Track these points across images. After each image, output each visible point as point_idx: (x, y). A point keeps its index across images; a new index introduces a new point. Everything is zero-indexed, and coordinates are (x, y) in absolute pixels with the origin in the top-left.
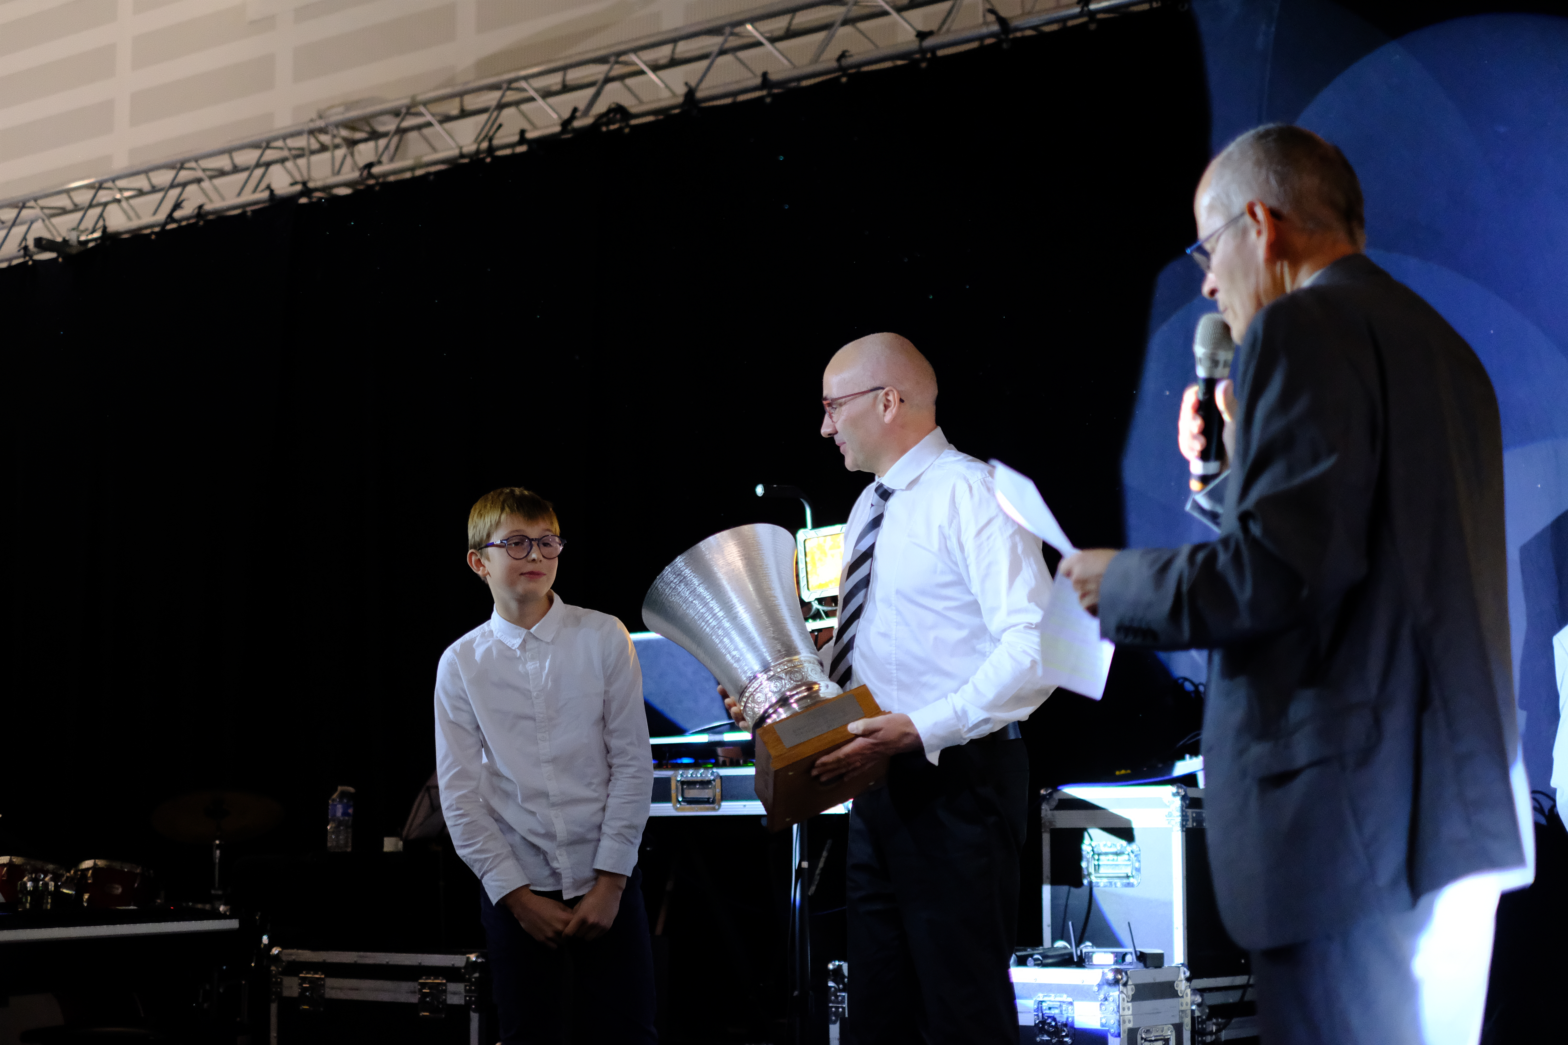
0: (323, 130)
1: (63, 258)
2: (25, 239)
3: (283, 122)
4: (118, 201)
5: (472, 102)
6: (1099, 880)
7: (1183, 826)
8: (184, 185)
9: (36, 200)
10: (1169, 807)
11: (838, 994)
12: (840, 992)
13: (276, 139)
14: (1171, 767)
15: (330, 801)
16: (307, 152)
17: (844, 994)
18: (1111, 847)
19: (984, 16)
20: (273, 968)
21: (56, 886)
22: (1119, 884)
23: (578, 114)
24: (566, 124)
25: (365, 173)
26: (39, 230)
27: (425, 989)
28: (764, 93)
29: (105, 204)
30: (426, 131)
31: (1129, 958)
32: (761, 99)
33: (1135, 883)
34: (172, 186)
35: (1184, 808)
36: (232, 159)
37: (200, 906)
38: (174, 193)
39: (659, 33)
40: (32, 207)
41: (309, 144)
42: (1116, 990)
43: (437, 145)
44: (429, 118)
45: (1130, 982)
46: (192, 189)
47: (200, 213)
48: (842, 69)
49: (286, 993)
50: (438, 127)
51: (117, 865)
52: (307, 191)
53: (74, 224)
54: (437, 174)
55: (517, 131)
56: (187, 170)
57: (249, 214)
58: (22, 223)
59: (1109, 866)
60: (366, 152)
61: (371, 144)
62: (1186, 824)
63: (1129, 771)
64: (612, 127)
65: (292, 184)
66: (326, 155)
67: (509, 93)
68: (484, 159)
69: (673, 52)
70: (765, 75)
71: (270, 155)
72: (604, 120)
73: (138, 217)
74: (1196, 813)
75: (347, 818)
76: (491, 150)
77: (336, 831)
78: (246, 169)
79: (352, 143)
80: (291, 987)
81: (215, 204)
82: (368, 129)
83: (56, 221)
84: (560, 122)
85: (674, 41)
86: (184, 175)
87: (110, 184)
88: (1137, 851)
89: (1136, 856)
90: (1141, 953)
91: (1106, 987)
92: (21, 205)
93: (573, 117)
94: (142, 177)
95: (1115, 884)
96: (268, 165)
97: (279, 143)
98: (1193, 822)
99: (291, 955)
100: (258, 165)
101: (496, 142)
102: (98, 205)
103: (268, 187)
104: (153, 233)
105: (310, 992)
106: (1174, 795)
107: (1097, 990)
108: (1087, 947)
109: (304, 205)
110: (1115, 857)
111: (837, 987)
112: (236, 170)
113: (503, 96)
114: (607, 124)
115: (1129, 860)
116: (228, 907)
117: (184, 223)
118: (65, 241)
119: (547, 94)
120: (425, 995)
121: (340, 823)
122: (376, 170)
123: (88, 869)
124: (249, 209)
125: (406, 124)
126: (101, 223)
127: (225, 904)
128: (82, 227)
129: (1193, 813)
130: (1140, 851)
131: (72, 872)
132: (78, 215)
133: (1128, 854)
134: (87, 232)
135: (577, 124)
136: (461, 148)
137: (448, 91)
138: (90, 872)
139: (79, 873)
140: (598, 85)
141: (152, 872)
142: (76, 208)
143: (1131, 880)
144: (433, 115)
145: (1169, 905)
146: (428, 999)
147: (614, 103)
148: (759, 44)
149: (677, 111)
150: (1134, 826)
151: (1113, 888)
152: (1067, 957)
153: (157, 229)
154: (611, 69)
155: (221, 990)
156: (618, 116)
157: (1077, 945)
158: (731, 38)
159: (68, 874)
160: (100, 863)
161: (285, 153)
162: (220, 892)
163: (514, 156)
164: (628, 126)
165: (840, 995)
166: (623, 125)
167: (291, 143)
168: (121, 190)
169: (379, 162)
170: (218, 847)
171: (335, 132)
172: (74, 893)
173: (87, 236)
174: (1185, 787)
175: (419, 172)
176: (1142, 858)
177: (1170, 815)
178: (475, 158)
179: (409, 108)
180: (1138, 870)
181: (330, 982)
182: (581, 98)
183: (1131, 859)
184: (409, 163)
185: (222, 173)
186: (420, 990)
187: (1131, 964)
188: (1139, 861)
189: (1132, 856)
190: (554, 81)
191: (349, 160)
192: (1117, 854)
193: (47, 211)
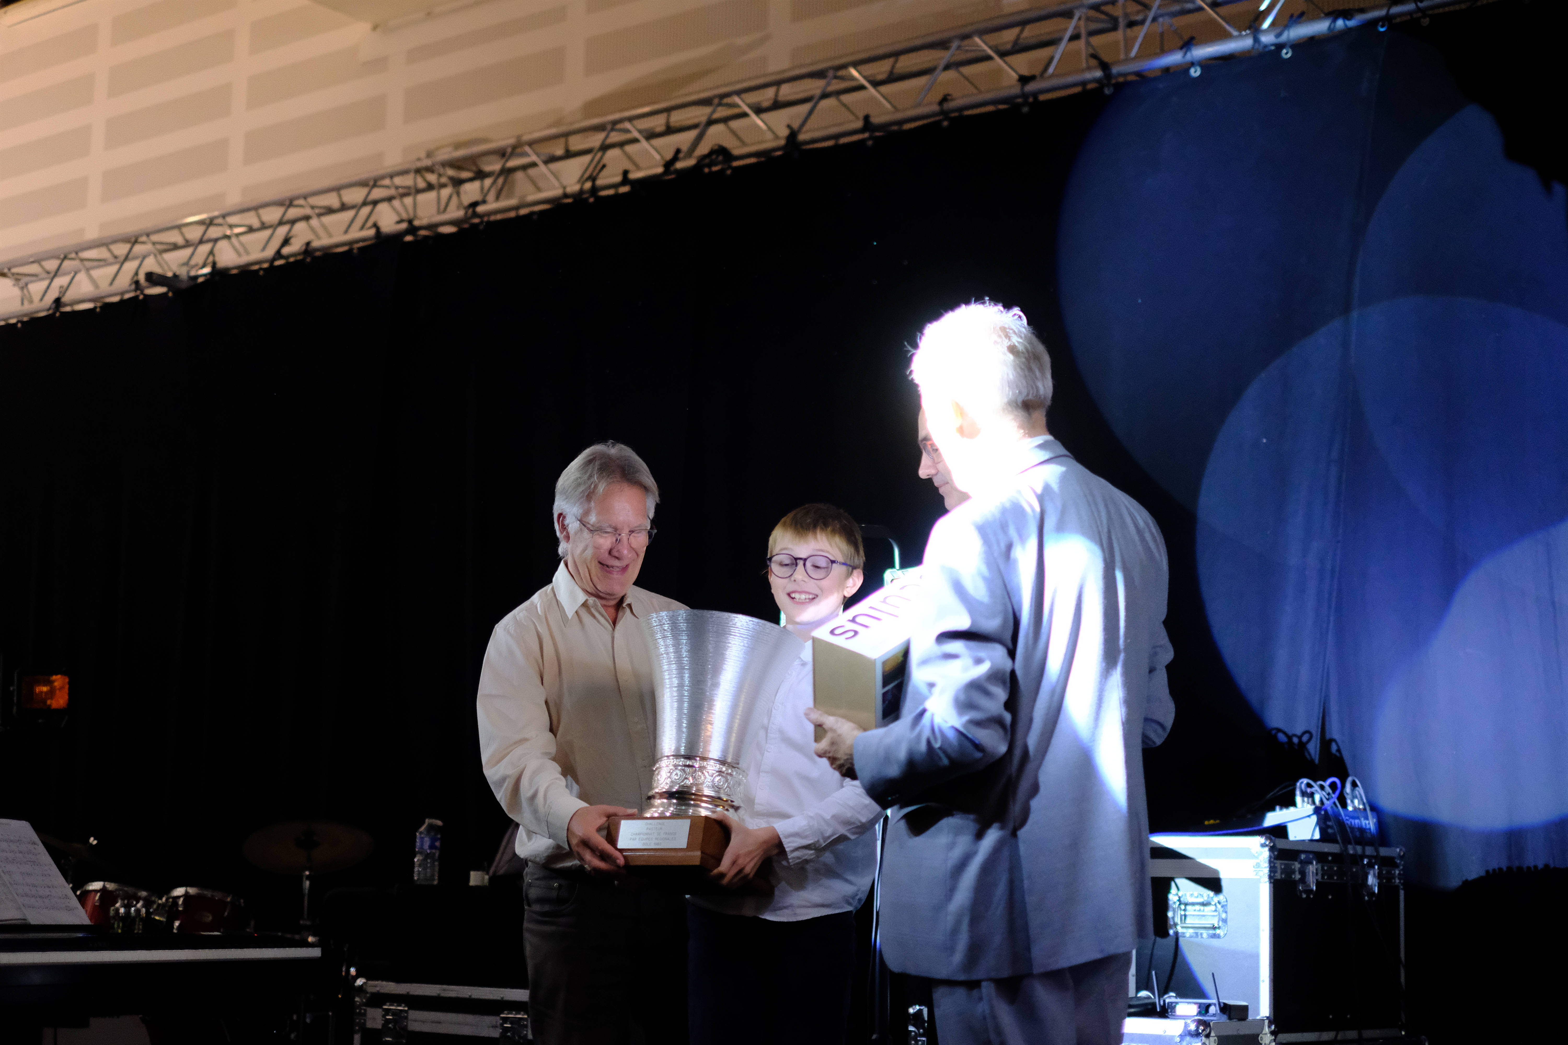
0: (430, 169)
1: (173, 293)
2: (136, 274)
3: (393, 160)
4: (228, 237)
5: (577, 143)
6: (1184, 930)
7: (1270, 877)
8: (293, 222)
9: (148, 235)
10: (1257, 858)
11: (918, 1039)
12: (920, 1037)
13: (383, 177)
14: (1262, 818)
15: (417, 834)
16: (413, 191)
17: (924, 1039)
18: (1197, 897)
19: (1087, 61)
20: (357, 999)
21: (147, 912)
22: (1205, 935)
23: (681, 155)
24: (668, 165)
25: (470, 211)
26: (151, 265)
27: (506, 1023)
28: (866, 135)
29: (216, 241)
30: (532, 172)
31: (1212, 1010)
32: (862, 142)
33: (1222, 934)
34: (281, 223)
35: (1272, 860)
36: (340, 196)
37: (289, 936)
38: (282, 231)
39: (765, 75)
40: (143, 243)
41: (415, 184)
42: (1198, 1041)
43: (541, 184)
44: (534, 158)
45: (1213, 1034)
46: (300, 226)
47: (308, 250)
48: (944, 113)
49: (370, 1025)
50: (542, 168)
51: (208, 893)
52: (412, 229)
53: (185, 260)
54: (542, 213)
55: (620, 171)
56: (298, 208)
57: (355, 251)
58: (134, 258)
59: (1195, 917)
60: (471, 191)
61: (476, 184)
62: (1274, 876)
63: (1218, 821)
64: (715, 169)
65: (399, 222)
66: (432, 195)
67: (613, 134)
68: (587, 199)
69: (777, 95)
70: (867, 118)
71: (377, 193)
72: (707, 161)
73: (247, 253)
74: (1285, 864)
75: (434, 851)
76: (594, 190)
77: (422, 864)
78: (353, 207)
79: (457, 183)
80: (375, 1018)
81: (322, 241)
82: (474, 168)
83: (168, 256)
84: (662, 163)
85: (778, 83)
86: (293, 213)
87: (220, 221)
88: (1224, 902)
89: (1222, 906)
90: (1224, 1004)
91: (1188, 1038)
92: (133, 240)
93: (676, 158)
94: (252, 214)
95: (1201, 934)
96: (375, 203)
97: (387, 182)
98: (1281, 874)
99: (375, 986)
100: (365, 203)
101: (600, 182)
102: (209, 241)
103: (375, 225)
104: (261, 269)
105: (393, 1024)
106: (1263, 845)
107: (1179, 1041)
108: (1170, 998)
109: (409, 243)
110: (1202, 908)
111: (917, 1031)
112: (344, 207)
113: (607, 137)
114: (710, 166)
115: (1216, 911)
116: (317, 938)
117: (292, 260)
118: (175, 276)
119: (651, 135)
120: (506, 1030)
121: (427, 856)
122: (480, 209)
123: (179, 897)
124: (356, 246)
125: (511, 163)
126: (211, 259)
127: (314, 935)
128: (192, 262)
129: (1281, 864)
130: (1227, 901)
131: (164, 899)
132: (188, 251)
133: (1215, 905)
134: (197, 268)
135: (679, 165)
136: (565, 188)
137: (553, 131)
138: (182, 899)
139: (171, 900)
140: (701, 127)
141: (242, 901)
142: (187, 244)
143: (1218, 931)
144: (538, 155)
145: (1256, 957)
146: (509, 1034)
147: (716, 145)
148: (862, 88)
149: (779, 153)
150: (1222, 876)
151: (1199, 939)
152: (1150, 1007)
153: (266, 265)
154: (714, 112)
155: (308, 1020)
156: (721, 158)
157: (1161, 996)
158: (834, 81)
159: (160, 902)
160: (192, 891)
161: (392, 192)
162: (308, 923)
163: (617, 196)
164: (730, 167)
165: (920, 1040)
166: (726, 166)
167: (398, 181)
168: (231, 226)
169: (484, 202)
170: (308, 877)
171: (441, 170)
172: (164, 920)
173: (197, 271)
174: (1273, 838)
175: (523, 212)
176: (1229, 909)
177: (1258, 865)
178: (578, 197)
179: (514, 147)
180: (1225, 921)
181: (414, 1014)
182: (684, 139)
183: (1218, 910)
184: (513, 202)
185: (330, 211)
186: (502, 1025)
187: (1214, 1015)
188: (1226, 912)
189: (1219, 906)
190: (657, 123)
191: (455, 199)
192: (1204, 904)
193: (159, 247)
